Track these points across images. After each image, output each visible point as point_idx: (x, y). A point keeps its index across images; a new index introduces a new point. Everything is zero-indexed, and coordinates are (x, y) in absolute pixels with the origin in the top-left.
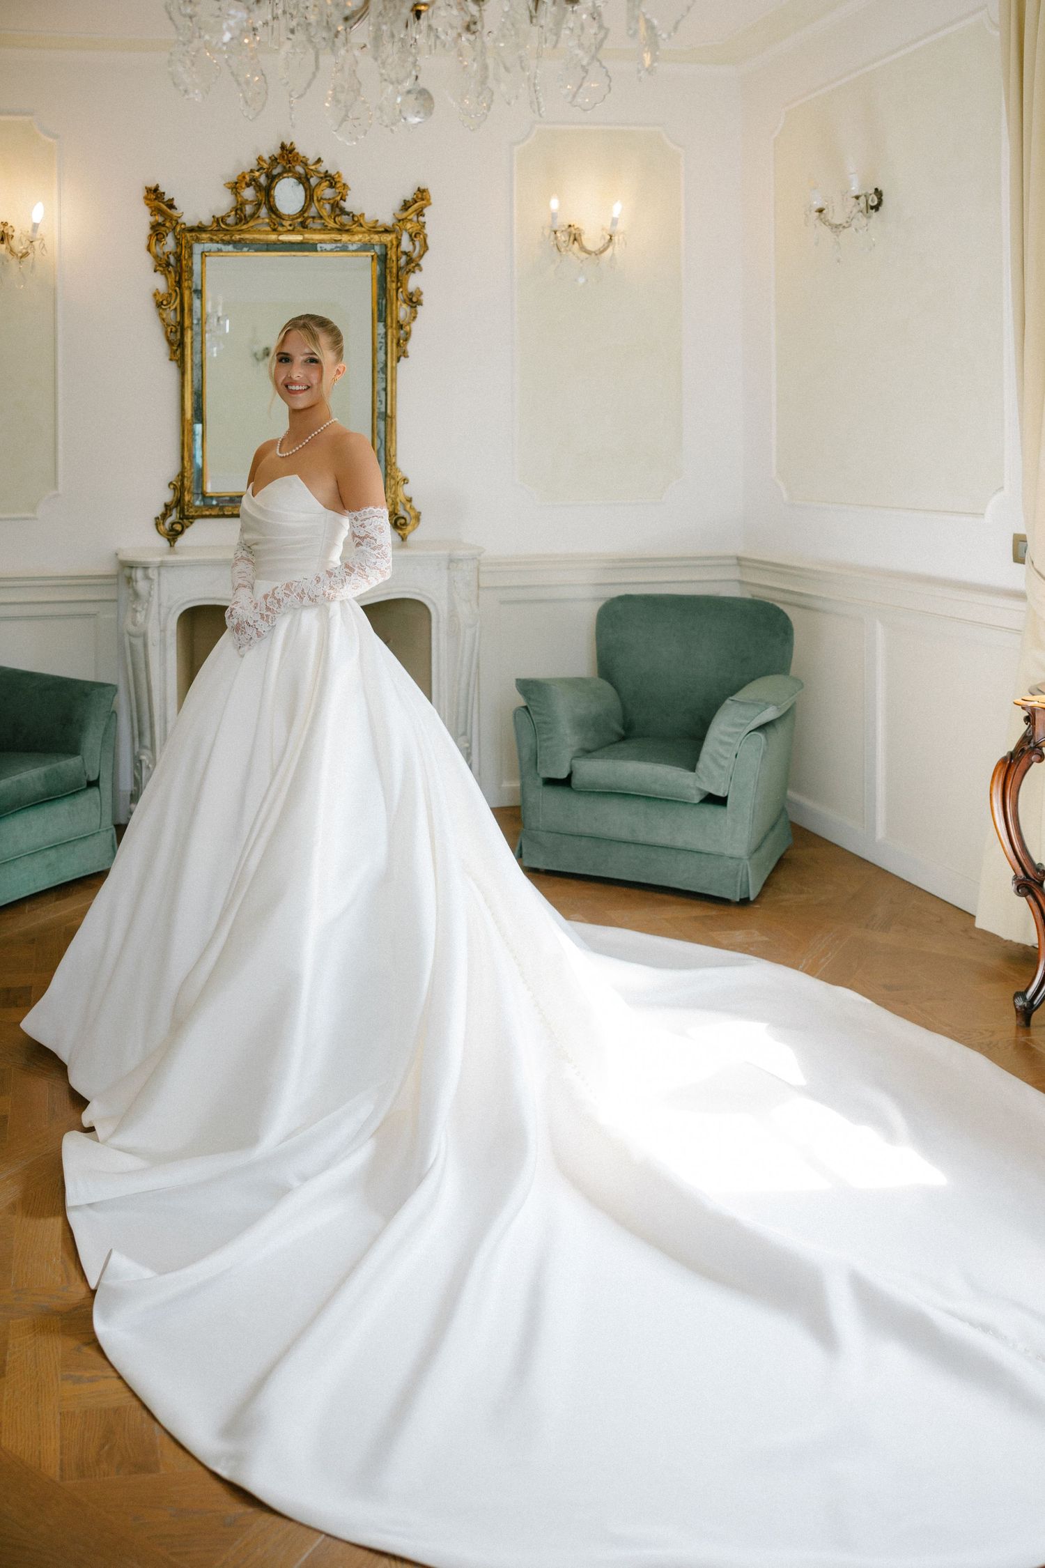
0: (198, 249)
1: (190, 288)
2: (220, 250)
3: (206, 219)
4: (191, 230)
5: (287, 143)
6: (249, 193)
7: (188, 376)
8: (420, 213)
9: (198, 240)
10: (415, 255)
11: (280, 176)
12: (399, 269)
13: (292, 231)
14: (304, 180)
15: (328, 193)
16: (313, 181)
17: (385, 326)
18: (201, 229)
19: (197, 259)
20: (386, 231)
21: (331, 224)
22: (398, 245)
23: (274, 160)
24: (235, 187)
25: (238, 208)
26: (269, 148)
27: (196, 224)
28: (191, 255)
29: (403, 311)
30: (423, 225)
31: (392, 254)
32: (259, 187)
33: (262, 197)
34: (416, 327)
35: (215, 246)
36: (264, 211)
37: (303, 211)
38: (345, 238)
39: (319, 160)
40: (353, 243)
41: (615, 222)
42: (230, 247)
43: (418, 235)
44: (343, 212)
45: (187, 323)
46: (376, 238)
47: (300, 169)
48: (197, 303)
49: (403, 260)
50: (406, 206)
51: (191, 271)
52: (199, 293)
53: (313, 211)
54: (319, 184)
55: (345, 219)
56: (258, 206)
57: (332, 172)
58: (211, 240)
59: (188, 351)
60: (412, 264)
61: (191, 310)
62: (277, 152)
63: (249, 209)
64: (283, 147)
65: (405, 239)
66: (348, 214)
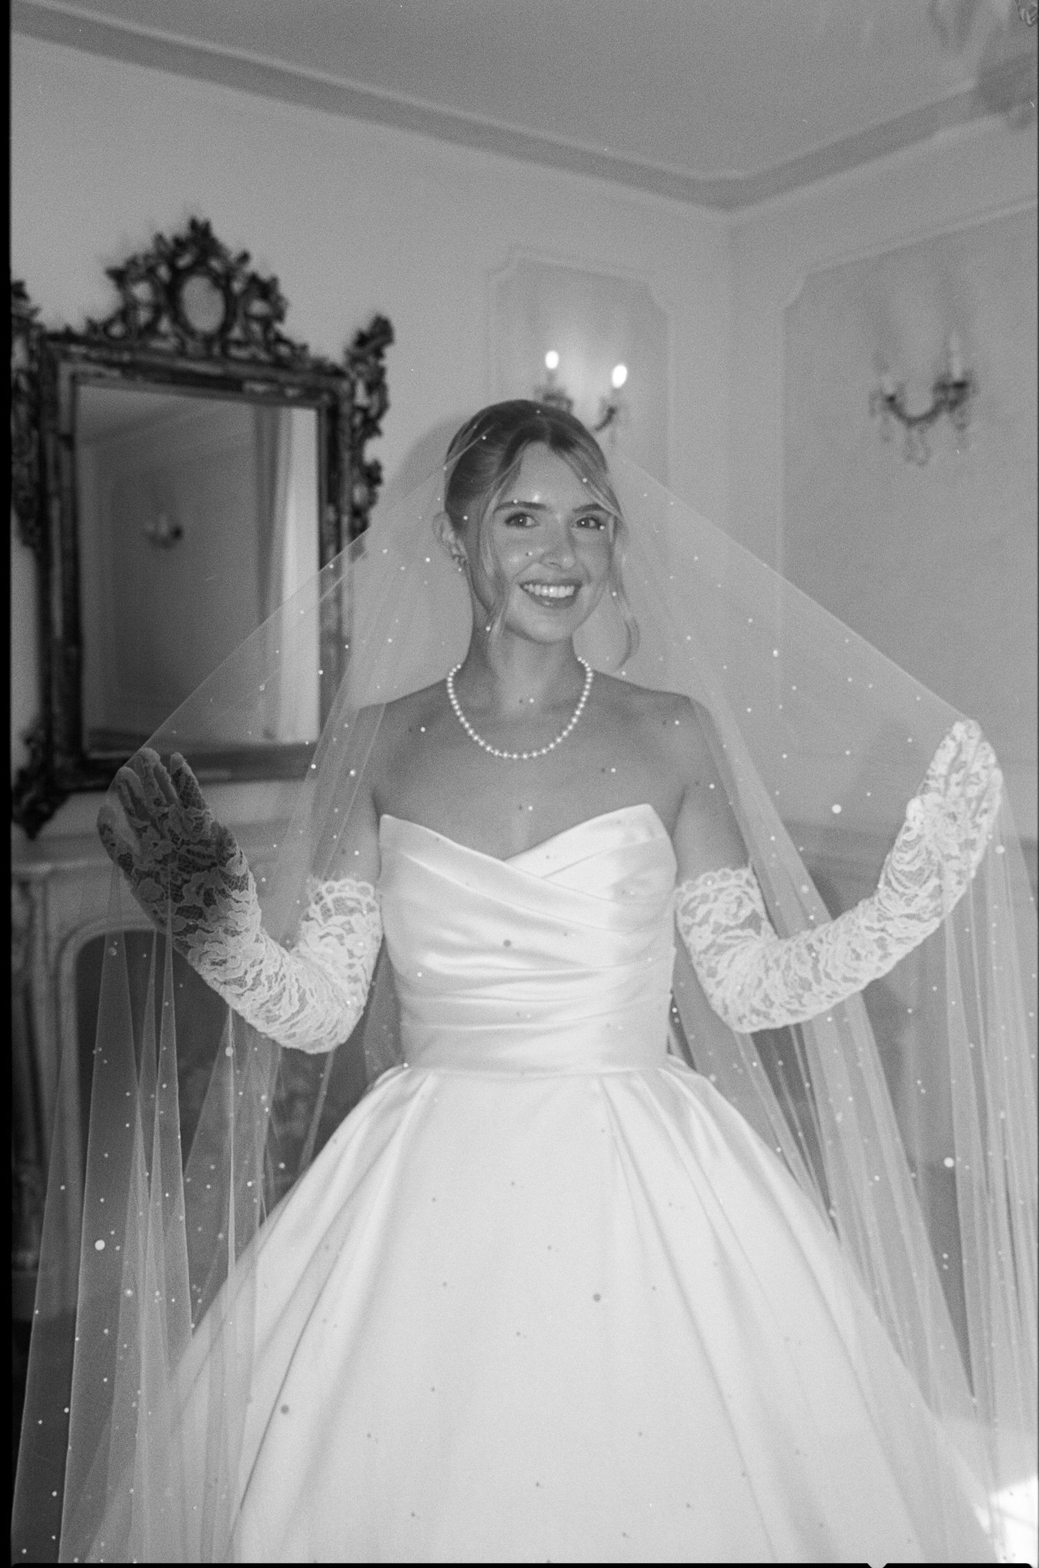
0: (65, 369)
1: (55, 431)
2: (100, 376)
3: (78, 325)
4: (55, 337)
5: (201, 219)
6: (142, 291)
7: (57, 571)
8: (379, 354)
9: (67, 356)
10: (373, 412)
11: (190, 271)
12: (354, 430)
13: (208, 358)
14: (222, 282)
15: (258, 307)
16: (237, 286)
17: (338, 511)
18: (68, 336)
19: (64, 385)
20: (337, 373)
21: (263, 356)
22: (352, 394)
23: (180, 245)
24: (120, 277)
25: (125, 313)
26: (173, 225)
27: (59, 327)
28: (55, 376)
29: (359, 493)
30: (381, 372)
31: (345, 408)
32: (158, 287)
33: (162, 299)
34: (375, 515)
35: (91, 368)
36: (165, 325)
37: (225, 327)
38: (283, 376)
39: (245, 257)
40: (292, 385)
41: (616, 391)
42: (116, 373)
43: (376, 385)
44: (280, 339)
45: (52, 486)
46: (324, 382)
47: (215, 264)
48: (65, 455)
49: (358, 420)
50: (362, 340)
51: (55, 403)
52: (69, 441)
53: (236, 333)
54: (245, 292)
55: (284, 350)
56: (157, 311)
57: (264, 275)
58: (87, 358)
59: (55, 531)
60: (371, 426)
61: (57, 467)
62: (183, 230)
63: (144, 316)
64: (194, 224)
65: (361, 390)
66: (287, 342)
